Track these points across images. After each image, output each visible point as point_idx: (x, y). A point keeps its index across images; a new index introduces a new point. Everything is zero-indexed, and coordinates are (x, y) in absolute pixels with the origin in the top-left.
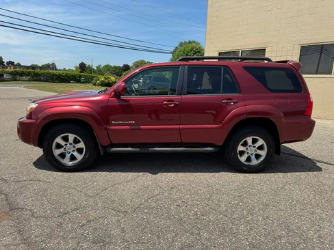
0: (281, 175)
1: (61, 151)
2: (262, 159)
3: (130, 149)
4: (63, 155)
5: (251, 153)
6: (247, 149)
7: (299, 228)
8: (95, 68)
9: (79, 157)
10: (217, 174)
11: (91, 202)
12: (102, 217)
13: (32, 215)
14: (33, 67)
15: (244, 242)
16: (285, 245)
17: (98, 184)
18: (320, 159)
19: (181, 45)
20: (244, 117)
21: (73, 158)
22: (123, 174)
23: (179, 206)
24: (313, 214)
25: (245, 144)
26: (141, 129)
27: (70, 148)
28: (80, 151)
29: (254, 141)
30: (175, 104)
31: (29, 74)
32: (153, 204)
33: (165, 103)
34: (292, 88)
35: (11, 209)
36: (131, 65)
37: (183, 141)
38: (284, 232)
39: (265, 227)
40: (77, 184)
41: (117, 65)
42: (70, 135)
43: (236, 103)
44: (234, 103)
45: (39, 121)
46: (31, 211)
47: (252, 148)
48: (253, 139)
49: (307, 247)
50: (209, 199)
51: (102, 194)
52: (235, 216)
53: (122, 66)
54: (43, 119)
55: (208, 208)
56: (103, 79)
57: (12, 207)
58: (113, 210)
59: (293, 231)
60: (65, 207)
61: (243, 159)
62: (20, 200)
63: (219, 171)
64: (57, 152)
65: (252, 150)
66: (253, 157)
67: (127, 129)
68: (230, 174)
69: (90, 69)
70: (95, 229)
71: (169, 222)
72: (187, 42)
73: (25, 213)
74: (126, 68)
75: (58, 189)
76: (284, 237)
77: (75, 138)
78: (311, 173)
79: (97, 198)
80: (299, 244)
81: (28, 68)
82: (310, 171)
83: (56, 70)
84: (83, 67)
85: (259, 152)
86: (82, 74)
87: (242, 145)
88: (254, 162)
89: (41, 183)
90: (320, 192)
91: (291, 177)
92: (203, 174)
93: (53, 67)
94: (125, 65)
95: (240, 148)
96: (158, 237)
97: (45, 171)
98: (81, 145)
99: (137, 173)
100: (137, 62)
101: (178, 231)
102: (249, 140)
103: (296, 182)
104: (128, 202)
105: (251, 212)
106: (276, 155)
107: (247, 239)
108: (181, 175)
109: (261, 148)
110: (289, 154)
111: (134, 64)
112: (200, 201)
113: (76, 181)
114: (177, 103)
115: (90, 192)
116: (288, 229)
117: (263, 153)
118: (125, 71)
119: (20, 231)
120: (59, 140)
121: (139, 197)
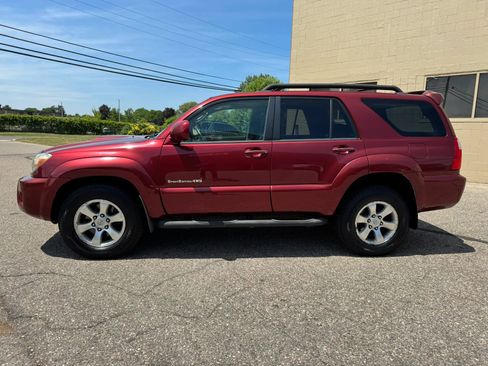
0: (419, 258)
1: (87, 226)
2: (391, 235)
3: (194, 222)
4: (90, 234)
5: (374, 226)
6: (369, 221)
7: (462, 334)
8: (124, 114)
9: (116, 236)
10: (326, 259)
11: (140, 304)
12: (161, 327)
13: (47, 326)
14: (30, 112)
15: (386, 358)
16: (448, 360)
17: (146, 277)
18: (470, 235)
19: (249, 80)
20: (365, 173)
21: (106, 237)
22: (184, 261)
23: (277, 306)
24: (478, 313)
25: (366, 213)
26: (211, 192)
27: (101, 222)
28: (117, 226)
29: (380, 208)
30: (263, 154)
31: (23, 121)
32: (237, 305)
33: (247, 151)
34: (432, 130)
35: (11, 318)
36: (176, 108)
37: (275, 210)
38: (442, 342)
39: (413, 334)
40: (114, 277)
41: (156, 110)
42: (101, 201)
43: (353, 151)
44: (350, 151)
45: (53, 180)
46: (44, 319)
47: (377, 219)
48: (377, 205)
49: (480, 362)
50: (321, 296)
51: (156, 291)
52: (363, 319)
53: (163, 110)
54: (60, 177)
55: (321, 308)
56: (137, 128)
57: (14, 316)
58: (175, 314)
59: (455, 339)
60: (99, 312)
61: (363, 235)
62: (25, 305)
63: (328, 255)
64: (80, 229)
65: (376, 222)
66: (378, 233)
67: (191, 192)
68: (345, 259)
69: (116, 115)
70: (152, 345)
71: (266, 332)
72: (258, 76)
73: (35, 323)
74: (170, 113)
75: (86, 286)
76: (444, 347)
77: (110, 207)
78: (461, 255)
79: (149, 297)
80: (468, 357)
81: (21, 112)
82: (459, 252)
83: (65, 116)
84: (104, 111)
85: (386, 225)
86: (103, 121)
87: (362, 214)
88: (380, 240)
89: (57, 277)
90: (481, 282)
91: (434, 260)
92: (306, 259)
93: (60, 111)
94: (167, 109)
95: (360, 219)
96: (252, 353)
97: (61, 259)
98: (120, 217)
99: (206, 260)
100: (185, 105)
101: (283, 345)
102: (372, 207)
103: (443, 269)
104: (198, 302)
105: (387, 313)
106: (411, 230)
107: (390, 353)
108: (272, 261)
109: (389, 218)
110: (423, 230)
111: (181, 108)
112: (308, 299)
113: (112, 273)
114: (266, 152)
115: (136, 289)
116: (447, 337)
117: (393, 226)
118: (168, 117)
119: (29, 352)
120: (84, 210)
121: (214, 294)
